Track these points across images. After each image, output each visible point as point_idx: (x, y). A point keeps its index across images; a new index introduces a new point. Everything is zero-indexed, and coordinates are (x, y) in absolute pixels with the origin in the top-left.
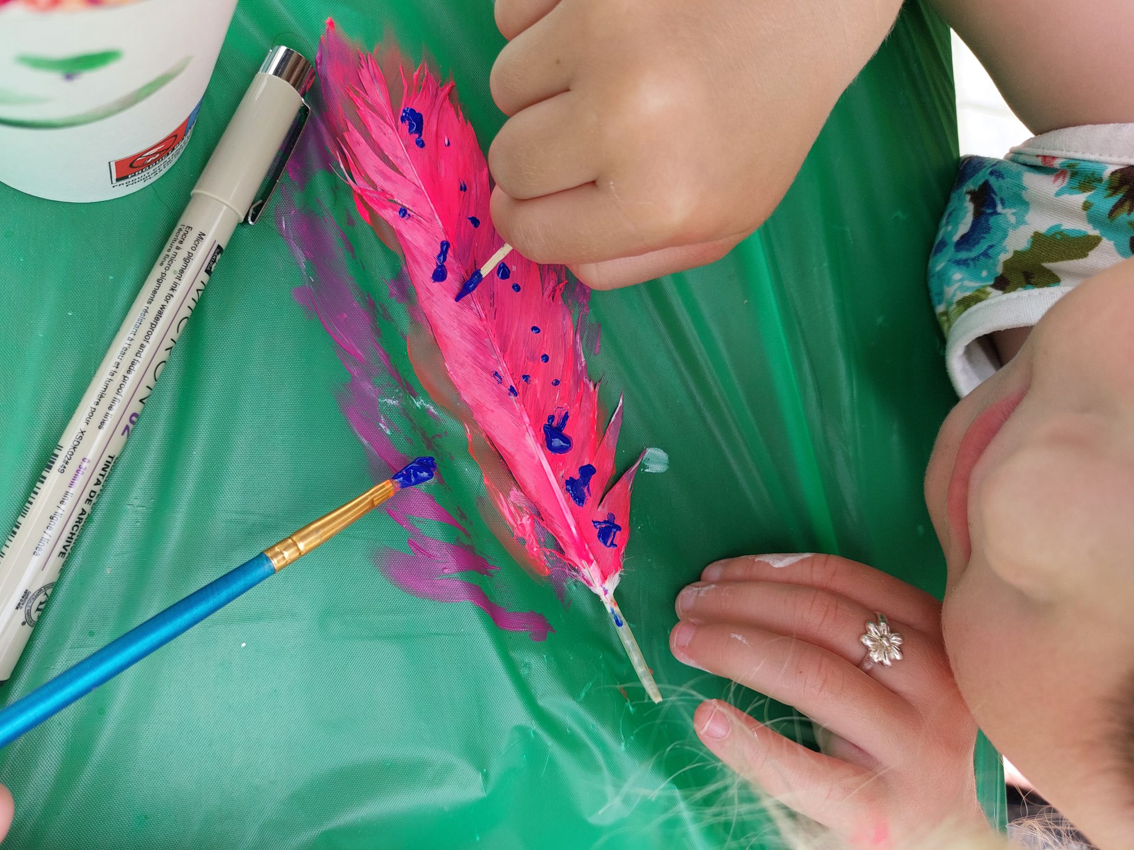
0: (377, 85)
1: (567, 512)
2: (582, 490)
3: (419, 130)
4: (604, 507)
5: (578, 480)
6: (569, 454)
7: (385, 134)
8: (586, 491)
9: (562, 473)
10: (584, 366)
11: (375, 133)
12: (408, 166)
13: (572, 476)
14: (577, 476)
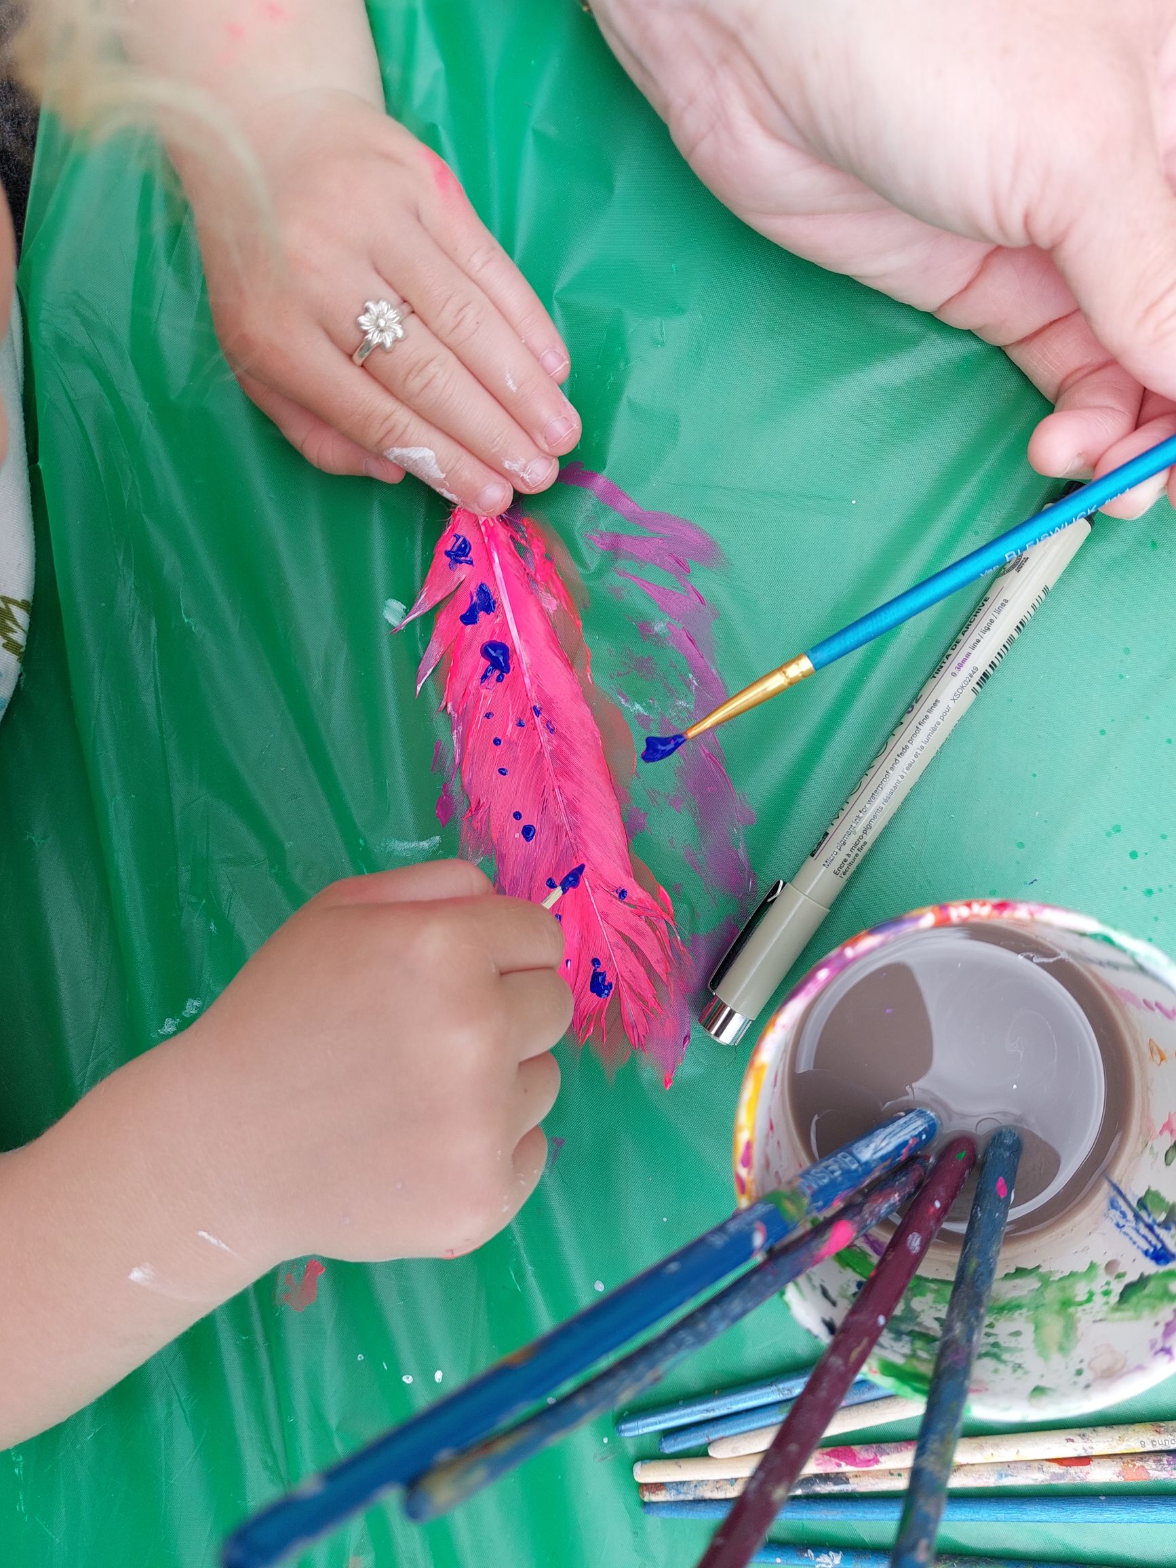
0: (633, 1018)
1: (500, 578)
2: (479, 598)
3: (596, 975)
4: (459, 579)
5: (481, 611)
6: (486, 639)
7: (631, 971)
8: (475, 598)
9: (497, 621)
10: (454, 730)
11: (641, 972)
12: (611, 940)
13: (487, 616)
14: (482, 614)
